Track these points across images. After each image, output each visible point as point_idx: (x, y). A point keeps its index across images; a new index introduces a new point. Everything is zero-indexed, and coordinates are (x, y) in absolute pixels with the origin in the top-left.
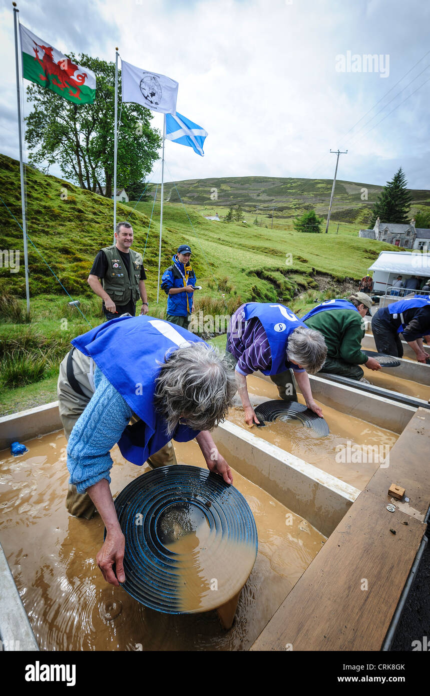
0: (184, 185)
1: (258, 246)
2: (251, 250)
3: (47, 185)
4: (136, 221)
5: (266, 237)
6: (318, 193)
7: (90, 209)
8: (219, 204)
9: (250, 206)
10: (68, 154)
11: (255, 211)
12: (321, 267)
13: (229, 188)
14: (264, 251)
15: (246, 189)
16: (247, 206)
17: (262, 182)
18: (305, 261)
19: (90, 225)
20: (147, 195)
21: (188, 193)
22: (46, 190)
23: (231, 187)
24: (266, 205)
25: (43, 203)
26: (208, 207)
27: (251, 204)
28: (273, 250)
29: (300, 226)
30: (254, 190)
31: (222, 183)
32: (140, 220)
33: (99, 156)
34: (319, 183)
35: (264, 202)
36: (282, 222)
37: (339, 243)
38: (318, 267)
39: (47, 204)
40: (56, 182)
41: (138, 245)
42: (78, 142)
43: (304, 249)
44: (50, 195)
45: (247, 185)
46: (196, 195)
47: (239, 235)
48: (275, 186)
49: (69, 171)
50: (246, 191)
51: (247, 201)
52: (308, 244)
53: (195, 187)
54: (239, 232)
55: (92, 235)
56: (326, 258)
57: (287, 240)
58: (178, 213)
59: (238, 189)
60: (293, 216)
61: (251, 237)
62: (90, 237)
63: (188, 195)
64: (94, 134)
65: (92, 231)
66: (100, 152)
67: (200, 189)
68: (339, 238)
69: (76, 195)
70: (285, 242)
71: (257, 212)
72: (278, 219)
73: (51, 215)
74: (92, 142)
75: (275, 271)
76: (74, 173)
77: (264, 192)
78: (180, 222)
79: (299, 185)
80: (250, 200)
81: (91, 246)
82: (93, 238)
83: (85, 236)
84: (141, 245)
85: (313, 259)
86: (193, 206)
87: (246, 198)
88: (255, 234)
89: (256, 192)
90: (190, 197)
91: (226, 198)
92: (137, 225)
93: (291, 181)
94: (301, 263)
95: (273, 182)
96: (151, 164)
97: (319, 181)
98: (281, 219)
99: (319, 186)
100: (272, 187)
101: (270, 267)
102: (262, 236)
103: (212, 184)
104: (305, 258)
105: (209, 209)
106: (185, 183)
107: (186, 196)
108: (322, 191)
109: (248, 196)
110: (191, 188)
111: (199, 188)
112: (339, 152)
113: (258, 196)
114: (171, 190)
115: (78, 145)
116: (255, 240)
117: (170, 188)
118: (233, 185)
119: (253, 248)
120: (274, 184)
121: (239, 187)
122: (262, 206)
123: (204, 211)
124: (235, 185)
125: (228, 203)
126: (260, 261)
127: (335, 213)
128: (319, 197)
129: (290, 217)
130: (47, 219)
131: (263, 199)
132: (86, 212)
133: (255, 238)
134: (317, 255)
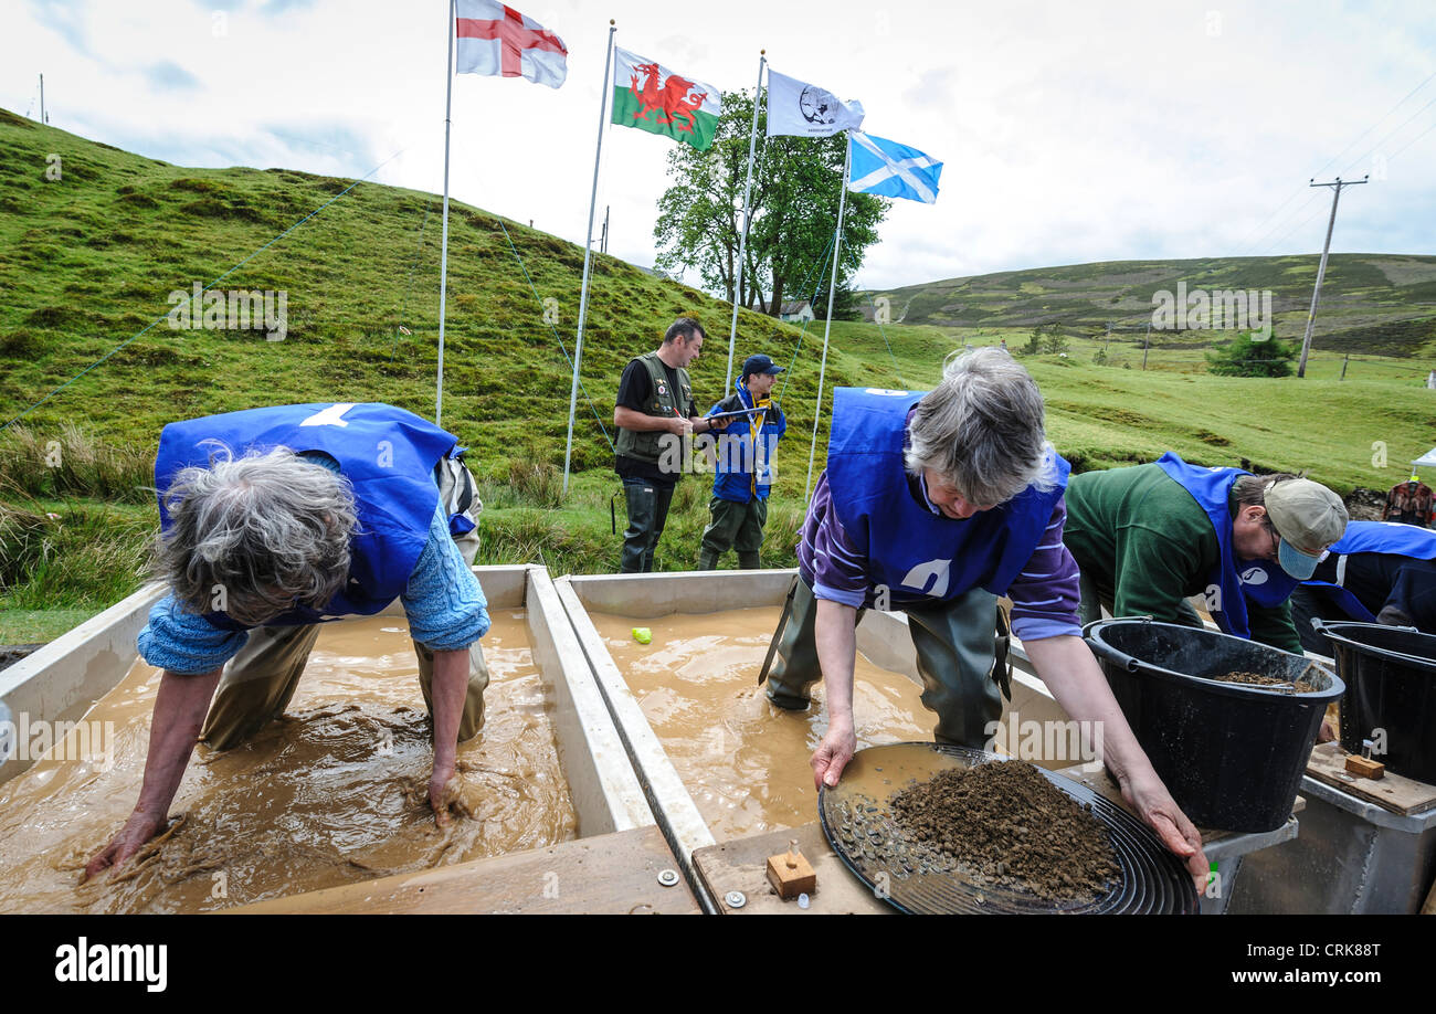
0: (938, 291)
1: (1086, 405)
2: (1066, 412)
3: (660, 295)
4: (803, 352)
5: (1112, 387)
6: (1289, 287)
7: (721, 331)
8: (1013, 323)
9: (1091, 325)
10: (716, 249)
11: (1104, 334)
12: (1274, 459)
13: (1040, 290)
14: (1103, 416)
15: (1082, 290)
16: (1083, 324)
17: (1125, 273)
18: (1222, 440)
19: (714, 358)
20: (852, 310)
21: (945, 304)
22: (655, 303)
23: (1046, 288)
24: (1133, 321)
25: (645, 324)
26: (986, 330)
27: (1094, 319)
28: (1126, 415)
29: (1228, 364)
30: (1105, 290)
31: (1023, 281)
32: (811, 350)
33: (766, 248)
34: (1295, 265)
35: (1130, 314)
36: (1174, 355)
37: (1340, 402)
38: (1265, 457)
39: (650, 325)
40: (675, 290)
41: (796, 392)
42: (733, 225)
43: (1223, 415)
44: (660, 311)
45: (1085, 282)
46: (961, 307)
47: (1041, 381)
48: (1160, 278)
49: (713, 276)
50: (1084, 294)
51: (1085, 315)
52: (1237, 402)
53: (961, 292)
54: (1042, 376)
55: (713, 374)
56: (1293, 437)
57: (1174, 394)
58: (902, 339)
59: (1060, 290)
60: (1209, 343)
61: (1072, 386)
62: (710, 377)
63: (943, 309)
64: (762, 213)
65: (716, 368)
66: (767, 242)
67: (973, 295)
68: (1340, 391)
69: (703, 309)
70: (1168, 397)
71: (1109, 336)
72: (1164, 351)
73: (652, 342)
74: (758, 225)
75: (1122, 459)
76: (721, 278)
77: (1130, 293)
78: (905, 356)
79: (1233, 272)
80: (1094, 311)
81: (707, 392)
82: (713, 379)
83: (701, 377)
84: (803, 393)
85: (1250, 438)
86: (954, 329)
87: (1080, 309)
88: (1084, 380)
89: (1109, 293)
90: (948, 313)
91: (1032, 311)
92: (802, 358)
93: (1209, 265)
94: (1207, 446)
95: (1156, 272)
96: (861, 252)
97: (1295, 260)
98: (1174, 351)
99: (1296, 270)
100: (1153, 281)
101: (1107, 449)
102: (1102, 382)
103: (1002, 284)
104: (1220, 435)
105: (988, 335)
106: (941, 285)
107: (939, 311)
108: (1303, 283)
109: (1088, 303)
110: (952, 295)
111: (969, 293)
112: (1340, 183)
113: (1115, 301)
114: (908, 302)
115: (734, 232)
116: (1082, 393)
117: (908, 296)
118: (1050, 283)
119: (1073, 408)
120: (1158, 275)
121: (1065, 286)
122: (1123, 323)
123: (977, 339)
124: (1058, 283)
125: (1036, 320)
126: (1083, 436)
127: (1345, 334)
128: (1292, 298)
129: (1202, 346)
130: (644, 348)
131: (1126, 309)
132: (713, 337)
133: (1086, 388)
134: (1263, 430)
